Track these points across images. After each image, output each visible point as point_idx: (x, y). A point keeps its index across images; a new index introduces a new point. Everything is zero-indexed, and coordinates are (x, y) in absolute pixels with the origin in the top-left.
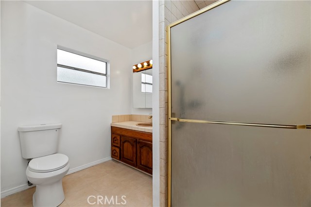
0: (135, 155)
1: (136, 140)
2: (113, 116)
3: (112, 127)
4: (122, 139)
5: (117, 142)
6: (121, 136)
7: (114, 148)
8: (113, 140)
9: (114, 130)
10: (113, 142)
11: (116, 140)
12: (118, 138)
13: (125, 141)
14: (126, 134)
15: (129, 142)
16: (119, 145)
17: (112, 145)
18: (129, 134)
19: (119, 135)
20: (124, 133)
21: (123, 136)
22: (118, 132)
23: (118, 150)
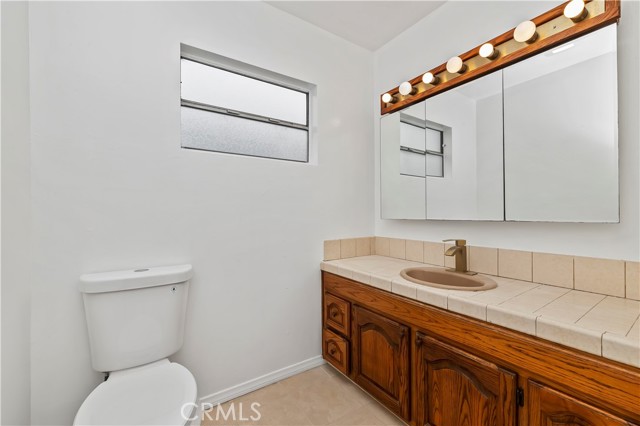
0: (404, 378)
1: (410, 330)
2: (325, 242)
3: (323, 272)
4: (355, 314)
5: (339, 318)
6: (352, 305)
7: (330, 335)
8: (329, 312)
9: (332, 286)
10: (329, 317)
11: (335, 315)
12: (344, 308)
13: (367, 325)
14: (368, 303)
15: (378, 328)
16: (345, 331)
17: (326, 327)
18: (380, 306)
19: (346, 300)
20: (360, 298)
21: (358, 305)
22: (344, 292)
23: (343, 345)
